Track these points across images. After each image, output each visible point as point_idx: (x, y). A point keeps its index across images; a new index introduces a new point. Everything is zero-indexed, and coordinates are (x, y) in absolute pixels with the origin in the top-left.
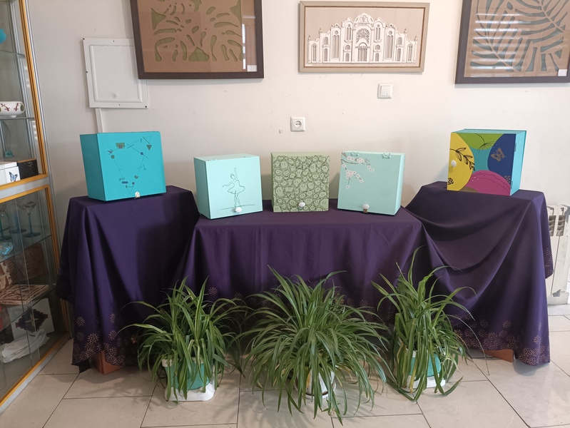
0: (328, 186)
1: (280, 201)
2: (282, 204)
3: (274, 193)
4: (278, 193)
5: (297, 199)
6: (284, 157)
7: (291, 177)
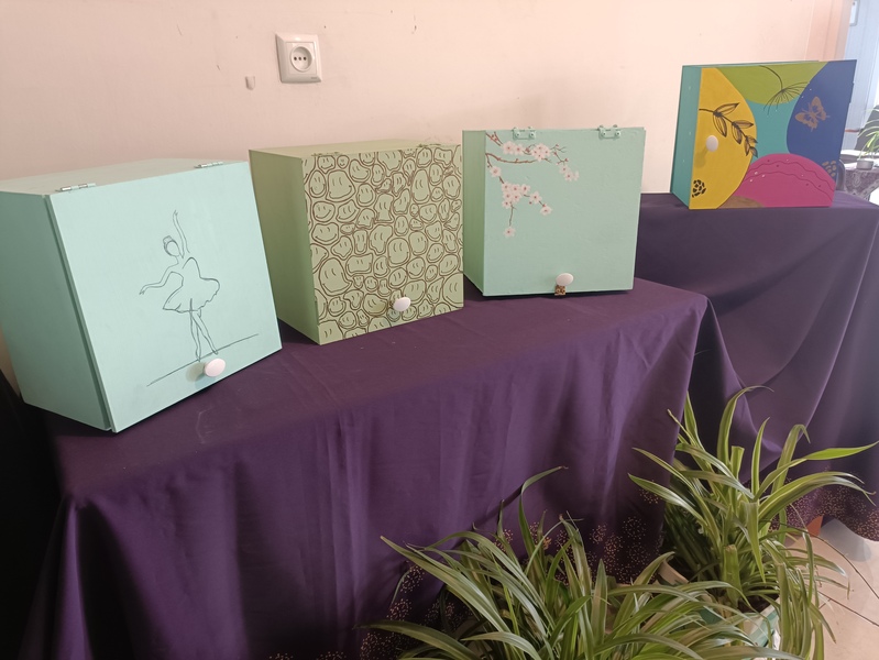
0: (460, 236)
1: (336, 307)
2: (342, 314)
3: (317, 285)
4: (327, 281)
5: (384, 290)
6: (336, 157)
7: (362, 222)
